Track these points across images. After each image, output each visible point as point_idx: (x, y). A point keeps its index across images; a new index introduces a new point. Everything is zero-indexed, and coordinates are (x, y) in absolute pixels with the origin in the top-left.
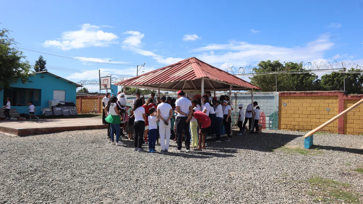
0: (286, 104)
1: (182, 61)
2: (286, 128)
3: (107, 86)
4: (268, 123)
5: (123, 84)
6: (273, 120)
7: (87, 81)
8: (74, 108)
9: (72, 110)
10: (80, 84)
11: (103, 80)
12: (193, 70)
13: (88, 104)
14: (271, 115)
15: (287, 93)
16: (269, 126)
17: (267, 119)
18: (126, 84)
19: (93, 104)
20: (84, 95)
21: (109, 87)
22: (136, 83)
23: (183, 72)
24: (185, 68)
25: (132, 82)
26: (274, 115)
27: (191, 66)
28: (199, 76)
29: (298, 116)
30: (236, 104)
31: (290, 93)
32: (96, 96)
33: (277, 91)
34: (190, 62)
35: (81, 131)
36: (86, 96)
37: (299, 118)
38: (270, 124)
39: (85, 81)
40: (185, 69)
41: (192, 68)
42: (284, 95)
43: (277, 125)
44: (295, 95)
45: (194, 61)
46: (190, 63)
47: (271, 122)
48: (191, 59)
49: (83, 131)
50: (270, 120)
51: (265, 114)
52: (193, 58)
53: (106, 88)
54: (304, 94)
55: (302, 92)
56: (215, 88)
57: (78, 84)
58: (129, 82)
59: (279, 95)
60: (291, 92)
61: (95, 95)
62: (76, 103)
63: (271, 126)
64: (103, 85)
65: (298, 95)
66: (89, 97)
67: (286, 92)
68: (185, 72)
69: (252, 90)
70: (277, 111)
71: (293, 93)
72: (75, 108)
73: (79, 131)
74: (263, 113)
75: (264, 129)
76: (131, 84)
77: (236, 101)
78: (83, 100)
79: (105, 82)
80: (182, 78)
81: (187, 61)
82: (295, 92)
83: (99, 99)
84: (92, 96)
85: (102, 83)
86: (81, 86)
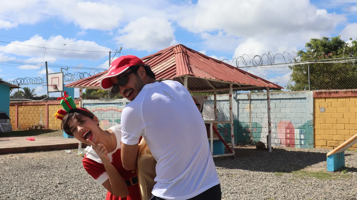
0: (325, 109)
1: (163, 51)
2: (325, 146)
3: (58, 87)
4: (298, 138)
5: (78, 85)
6: (305, 133)
7: (27, 79)
8: (6, 122)
9: (4, 124)
10: (16, 84)
11: (52, 78)
12: (175, 65)
13: (29, 115)
14: (302, 126)
15: (325, 93)
16: (300, 142)
17: (297, 131)
18: (82, 85)
19: (37, 115)
20: (22, 100)
21: (60, 88)
22: (97, 83)
23: (162, 66)
24: (165, 61)
25: (91, 82)
26: (307, 126)
27: (174, 58)
28: (180, 73)
29: (342, 126)
30: (250, 111)
31: (330, 93)
32: (42, 102)
33: (311, 90)
34: (175, 51)
35: (18, 154)
36: (25, 103)
37: (345, 129)
38: (301, 139)
39: (24, 79)
40: (165, 63)
41: (175, 62)
42: (321, 96)
43: (311, 141)
44: (337, 95)
45: (180, 50)
46: (173, 54)
47: (302, 137)
48: (176, 47)
49: (21, 154)
50: (301, 134)
51: (294, 125)
52: (178, 46)
53: (56, 90)
54: (351, 93)
55: (348, 90)
56: (215, 87)
57: (12, 83)
58: (88, 83)
59: (313, 95)
60: (331, 90)
61: (40, 101)
62: (10, 113)
63: (303, 142)
64: (52, 85)
65: (341, 94)
66: (30, 104)
67: (323, 91)
68: (165, 68)
69: (268, 89)
70: (311, 120)
71: (334, 92)
72: (8, 121)
73: (14, 154)
74: (290, 123)
75: (292, 146)
76: (89, 84)
77: (250, 106)
78: (21, 109)
79: (55, 82)
80: (159, 76)
81: (171, 50)
82: (338, 90)
83: (46, 106)
84: (35, 102)
85: (50, 83)
86: (18, 88)
